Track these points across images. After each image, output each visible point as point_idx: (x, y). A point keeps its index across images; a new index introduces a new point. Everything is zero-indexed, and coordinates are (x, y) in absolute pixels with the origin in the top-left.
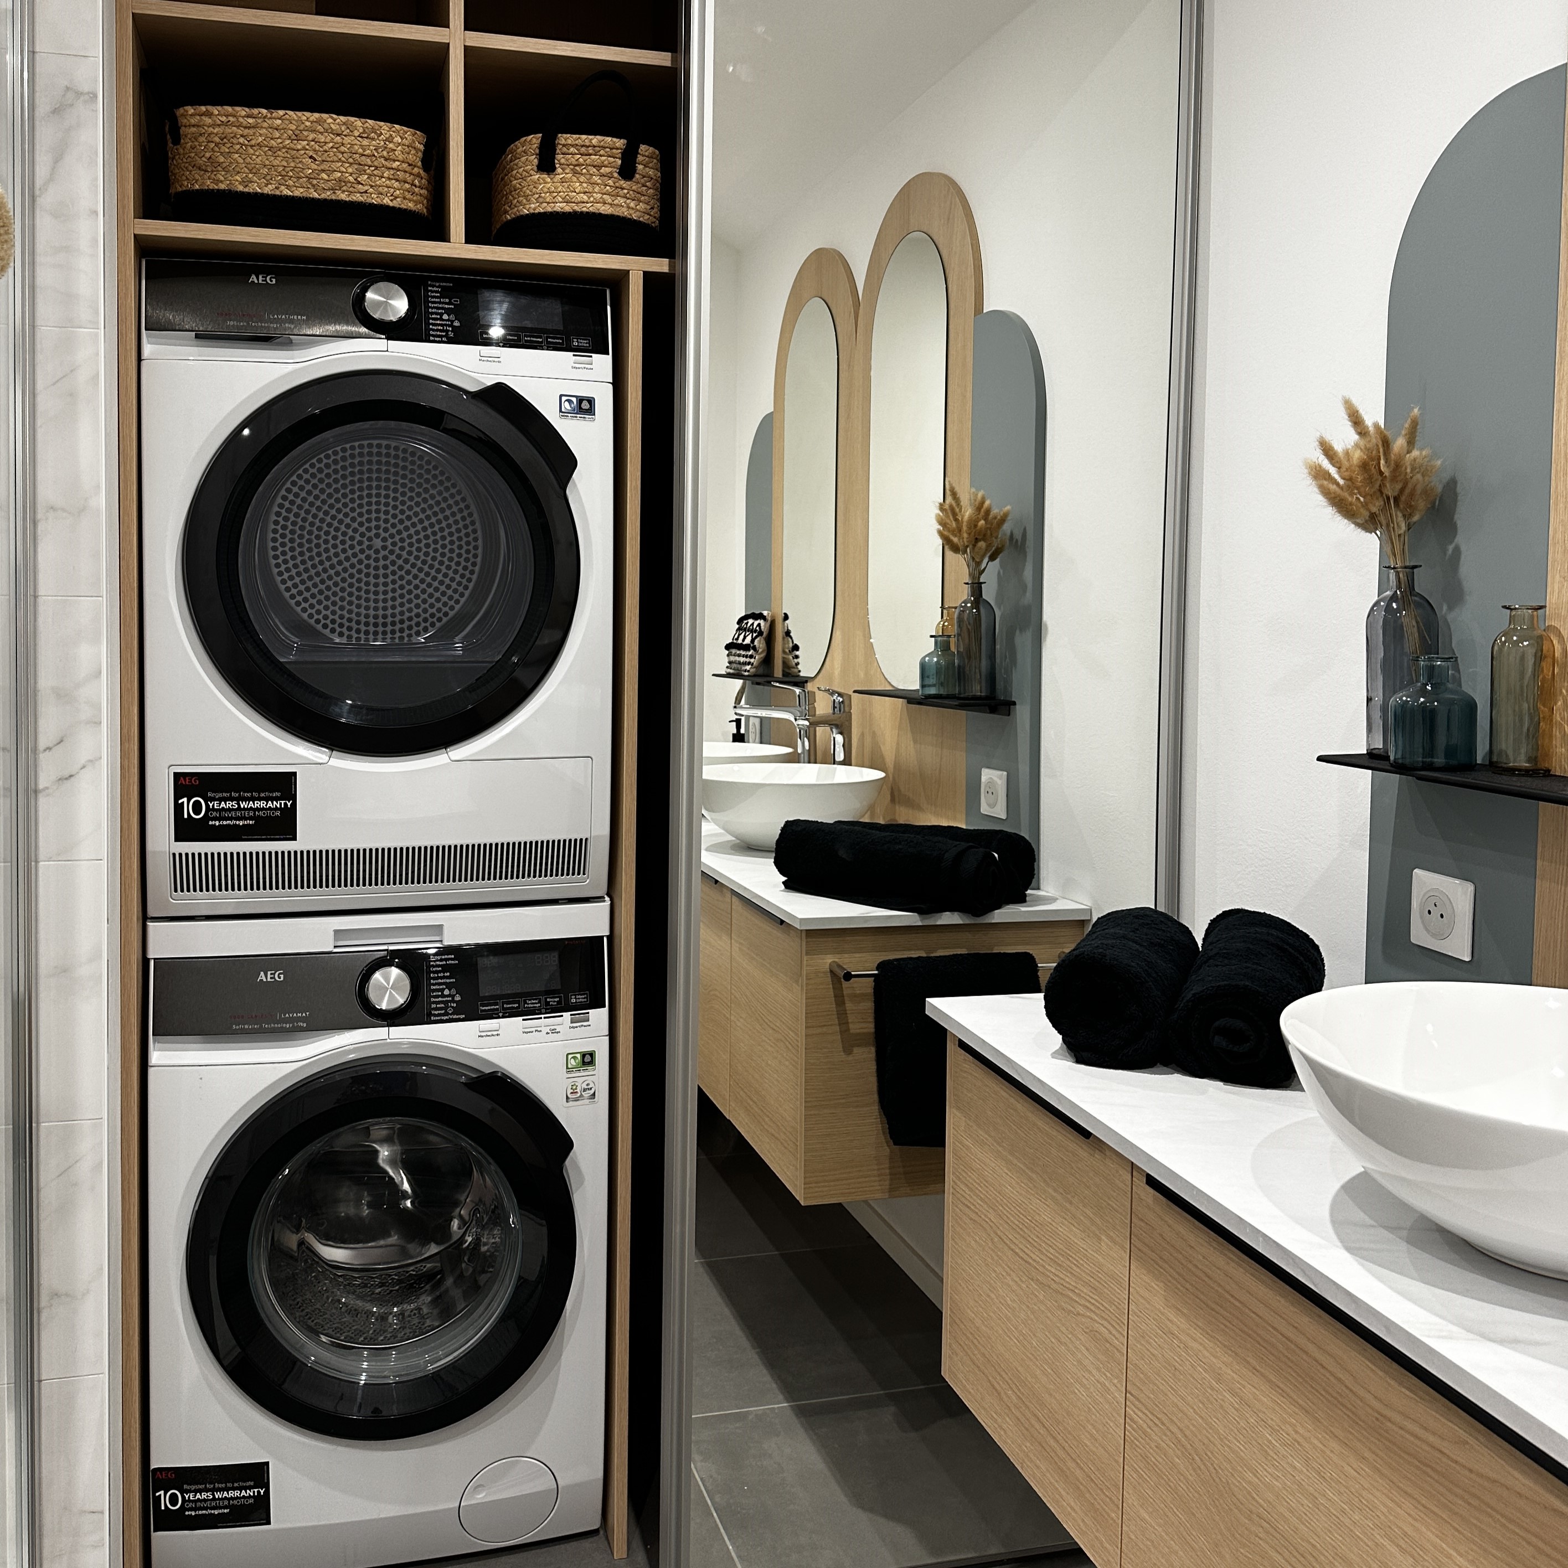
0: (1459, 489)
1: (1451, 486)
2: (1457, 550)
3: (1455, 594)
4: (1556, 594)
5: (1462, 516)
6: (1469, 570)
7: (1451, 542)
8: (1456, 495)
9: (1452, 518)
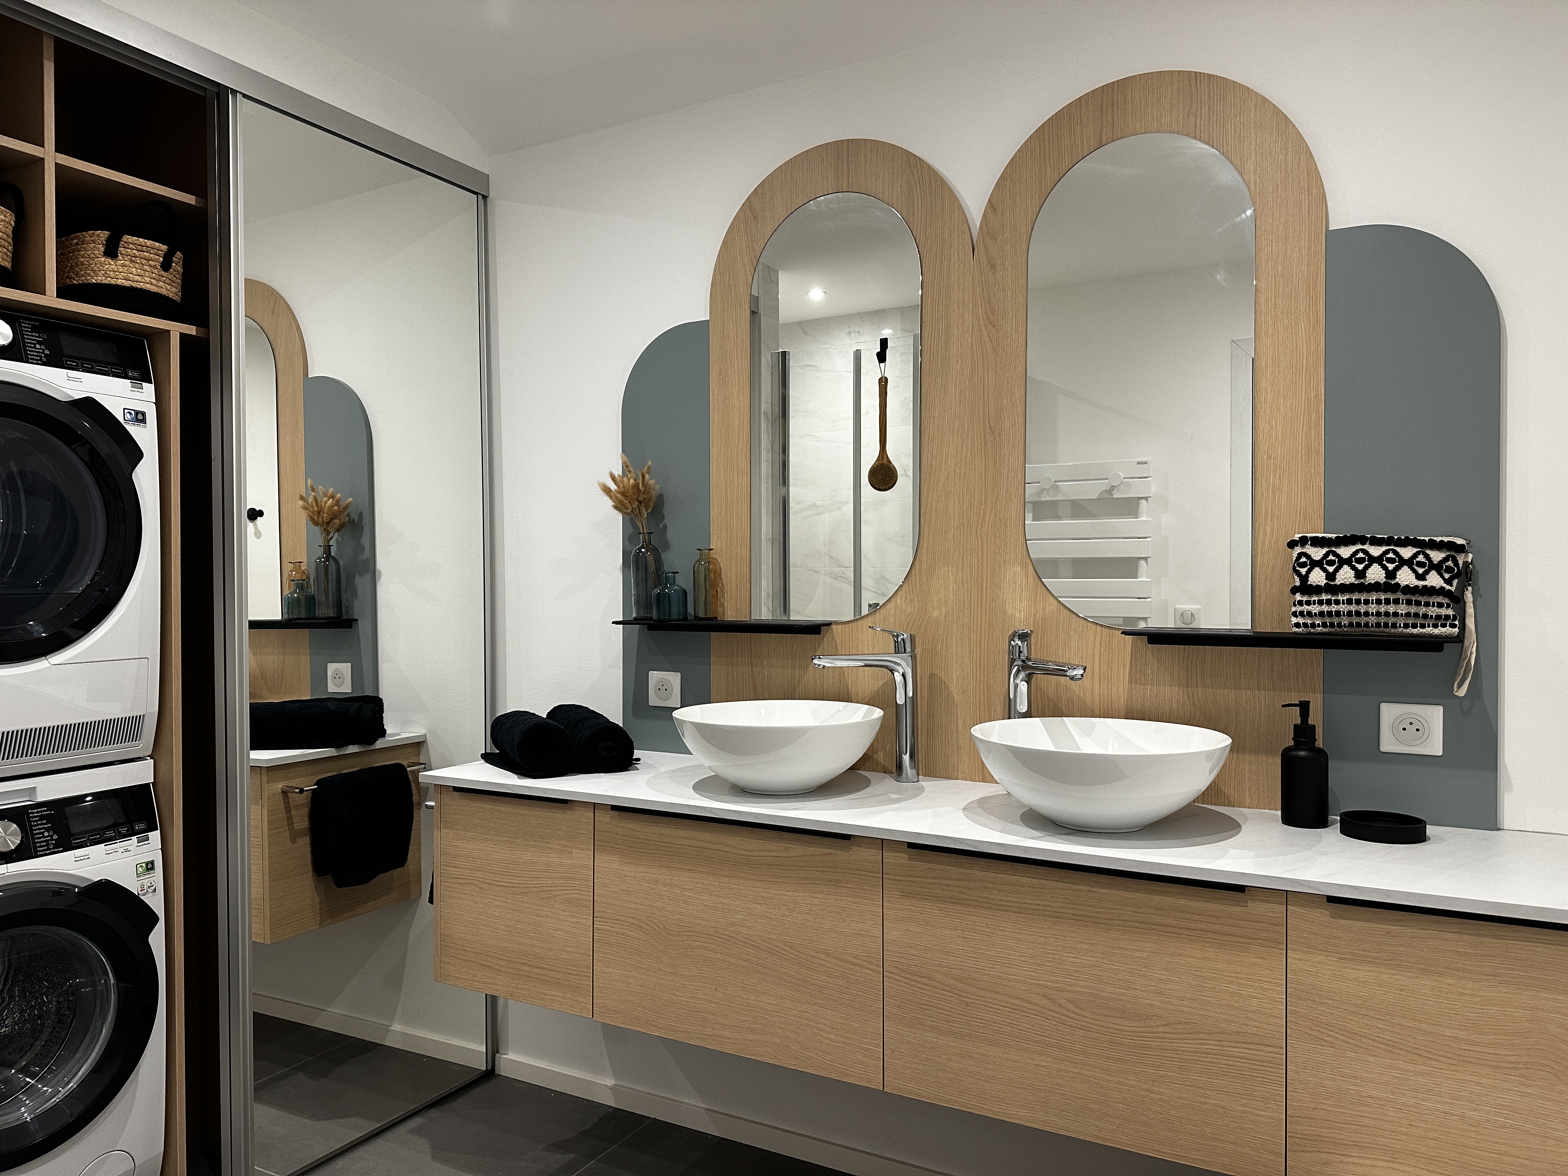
0: (664, 499)
1: (660, 497)
2: (665, 526)
3: (666, 546)
4: (715, 544)
5: (667, 511)
6: (671, 534)
7: (662, 523)
8: (663, 502)
9: (662, 511)
